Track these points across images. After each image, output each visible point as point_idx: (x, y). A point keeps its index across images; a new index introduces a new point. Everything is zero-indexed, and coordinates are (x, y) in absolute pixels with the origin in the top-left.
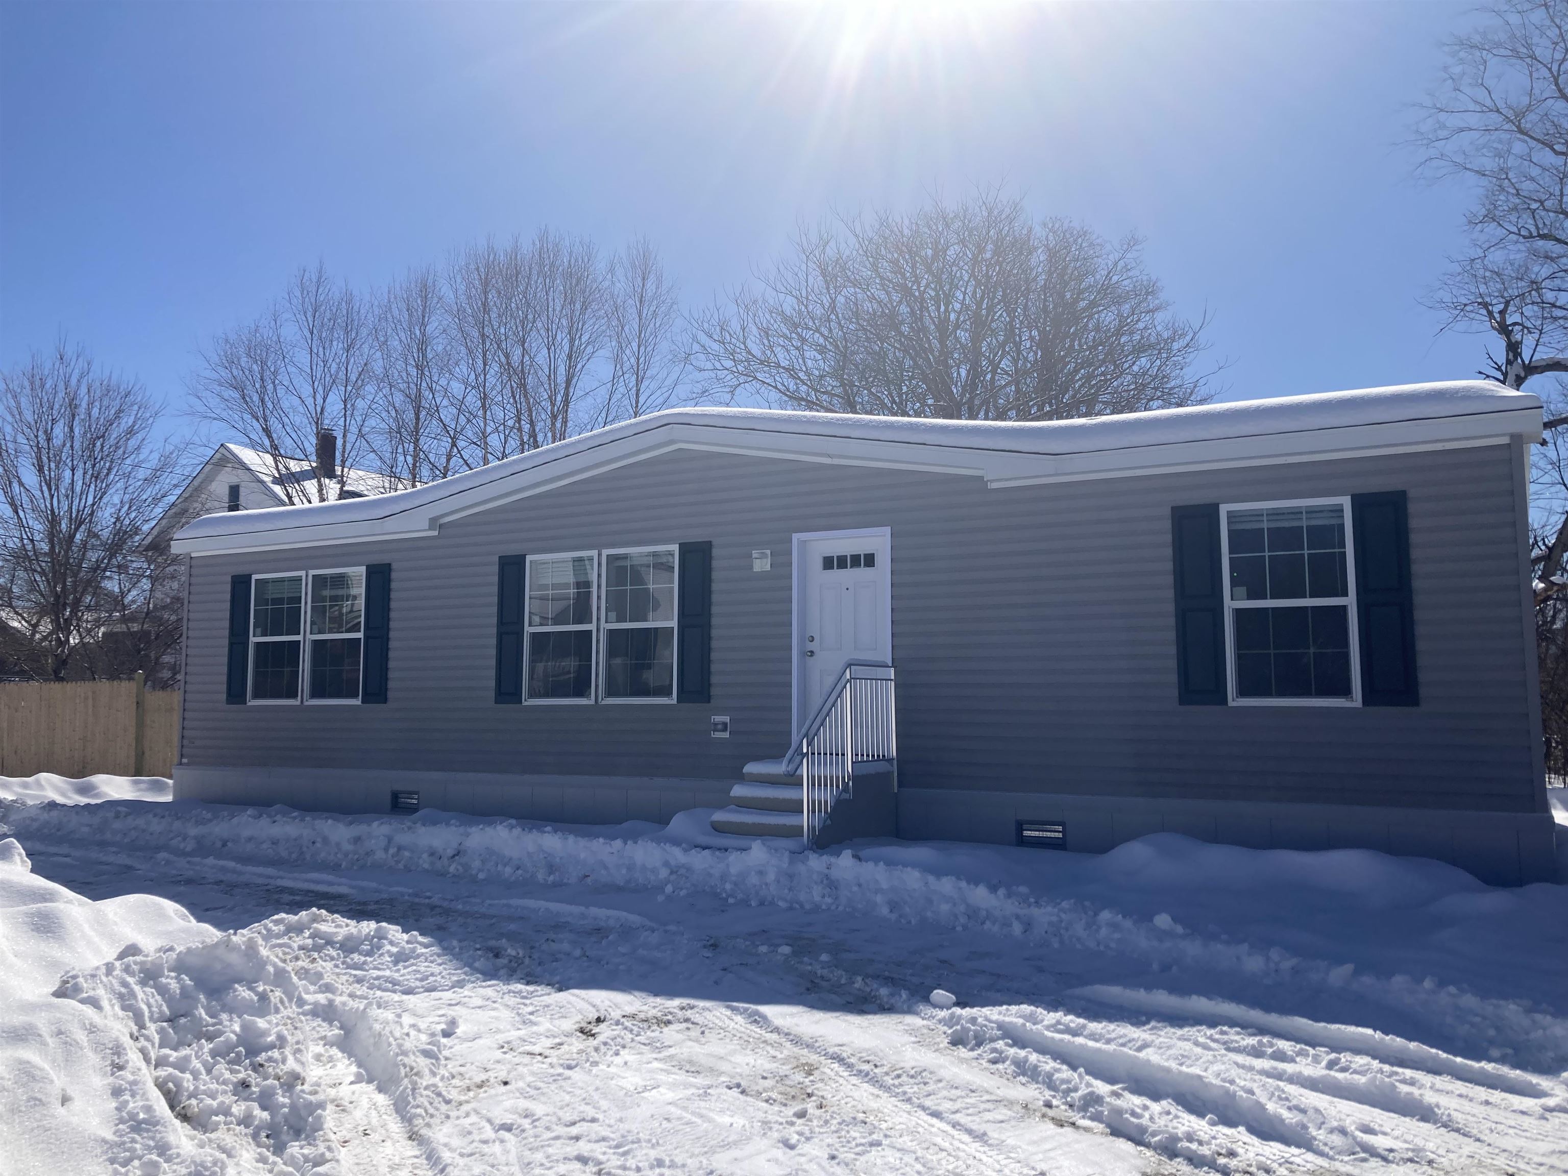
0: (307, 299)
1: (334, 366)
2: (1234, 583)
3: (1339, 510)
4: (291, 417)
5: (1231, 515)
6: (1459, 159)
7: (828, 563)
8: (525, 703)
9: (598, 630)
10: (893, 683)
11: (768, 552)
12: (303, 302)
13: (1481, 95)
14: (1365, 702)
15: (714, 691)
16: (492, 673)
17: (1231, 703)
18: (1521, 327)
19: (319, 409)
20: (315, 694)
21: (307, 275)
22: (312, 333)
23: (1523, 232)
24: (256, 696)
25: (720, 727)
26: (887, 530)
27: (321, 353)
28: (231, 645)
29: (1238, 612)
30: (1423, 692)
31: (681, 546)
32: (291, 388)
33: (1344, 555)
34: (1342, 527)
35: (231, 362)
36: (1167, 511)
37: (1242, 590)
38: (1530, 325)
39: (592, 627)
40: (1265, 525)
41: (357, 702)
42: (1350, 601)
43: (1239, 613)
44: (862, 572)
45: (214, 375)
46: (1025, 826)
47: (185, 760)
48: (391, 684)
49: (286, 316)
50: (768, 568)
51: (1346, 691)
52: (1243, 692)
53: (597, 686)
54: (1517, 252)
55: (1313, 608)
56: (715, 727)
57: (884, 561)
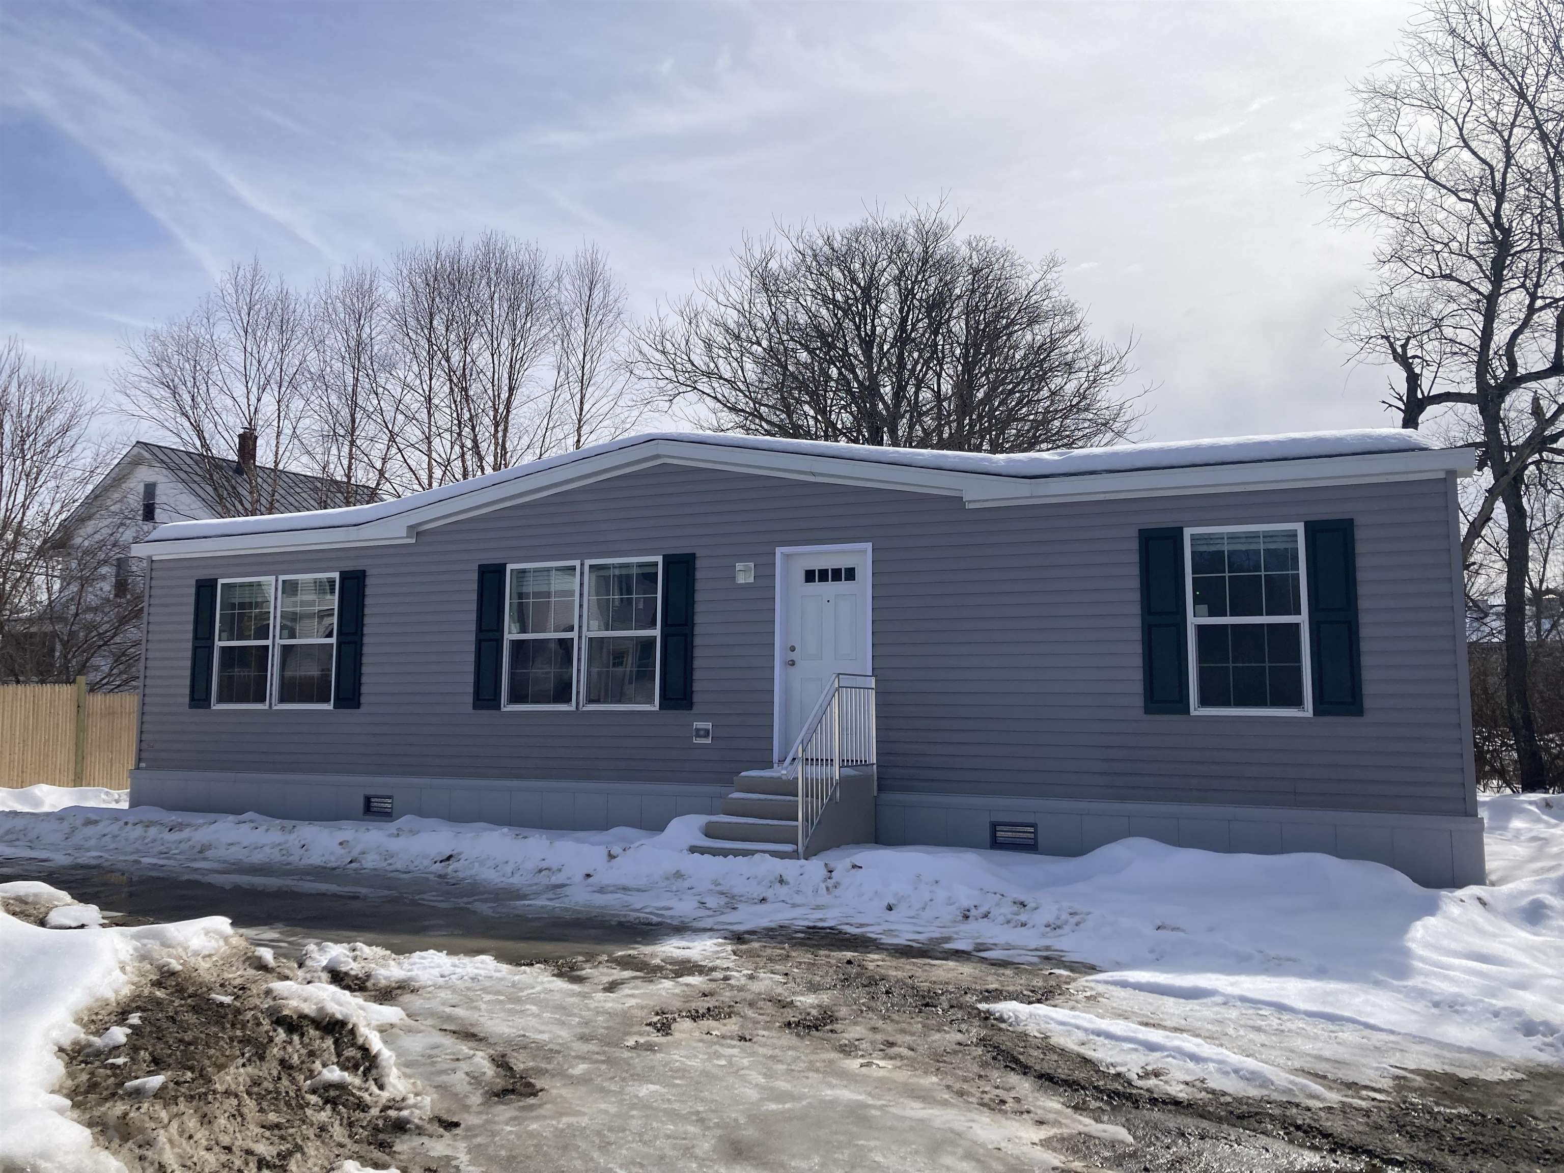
0: (241, 298)
1: (270, 366)
2: (1196, 601)
3: (1293, 535)
4: (224, 417)
5: (1194, 538)
6: (1378, 203)
7: (810, 576)
8: (503, 709)
9: (580, 637)
10: (873, 694)
11: (752, 565)
12: (238, 300)
13: (1393, 142)
14: (1316, 712)
15: (696, 698)
16: (471, 678)
17: (1193, 713)
18: (1419, 361)
19: (252, 409)
20: (282, 700)
21: (241, 272)
22: (246, 332)
23: (1427, 272)
24: (220, 700)
25: (702, 733)
26: (869, 546)
27: (255, 351)
28: (195, 649)
29: (1200, 629)
30: (1368, 703)
31: (665, 557)
32: (225, 389)
33: (1296, 578)
34: (1296, 551)
35: (161, 360)
36: (1135, 534)
37: (1204, 608)
38: (1428, 358)
39: (574, 635)
40: (1226, 548)
41: (329, 707)
42: (1303, 619)
43: (1202, 630)
44: (843, 586)
45: (145, 373)
46: (998, 828)
47: (143, 765)
48: (364, 689)
49: (220, 314)
50: (751, 580)
51: (1297, 702)
52: (1204, 701)
53: (578, 693)
54: (1421, 290)
55: (1269, 625)
56: (699, 733)
57: (865, 573)
